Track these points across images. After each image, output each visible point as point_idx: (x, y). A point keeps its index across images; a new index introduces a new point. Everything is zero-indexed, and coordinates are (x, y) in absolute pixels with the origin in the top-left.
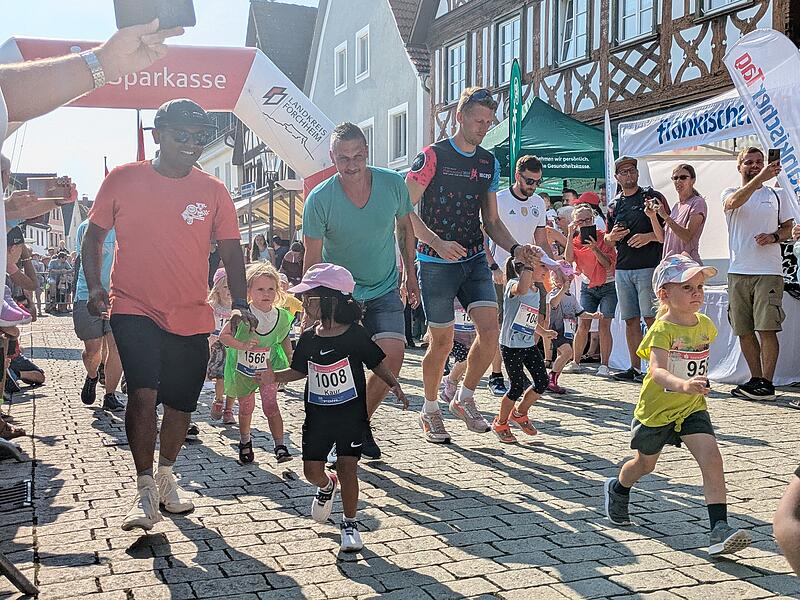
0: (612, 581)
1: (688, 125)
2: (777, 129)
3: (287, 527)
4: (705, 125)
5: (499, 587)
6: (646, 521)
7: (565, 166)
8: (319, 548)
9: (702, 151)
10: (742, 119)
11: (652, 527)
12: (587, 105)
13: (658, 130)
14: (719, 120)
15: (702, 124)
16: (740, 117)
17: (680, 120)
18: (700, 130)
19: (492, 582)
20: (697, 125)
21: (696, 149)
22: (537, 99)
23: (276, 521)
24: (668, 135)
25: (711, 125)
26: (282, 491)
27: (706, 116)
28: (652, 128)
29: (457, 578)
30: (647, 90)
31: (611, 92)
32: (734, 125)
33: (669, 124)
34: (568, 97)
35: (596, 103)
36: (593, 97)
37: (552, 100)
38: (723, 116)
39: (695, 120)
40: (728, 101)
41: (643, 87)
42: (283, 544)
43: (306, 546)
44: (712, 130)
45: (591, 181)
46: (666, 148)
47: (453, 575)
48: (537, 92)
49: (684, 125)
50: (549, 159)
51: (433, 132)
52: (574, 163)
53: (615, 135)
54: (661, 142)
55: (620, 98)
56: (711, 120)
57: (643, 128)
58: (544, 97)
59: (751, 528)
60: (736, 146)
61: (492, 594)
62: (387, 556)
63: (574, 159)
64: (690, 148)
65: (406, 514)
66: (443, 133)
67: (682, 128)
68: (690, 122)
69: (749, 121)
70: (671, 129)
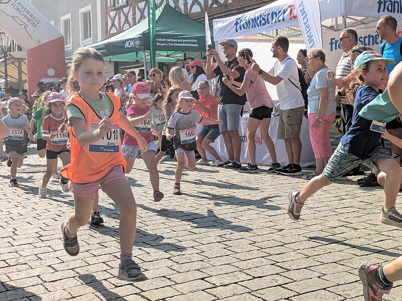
0: (206, 281)
1: (251, 21)
2: (307, 24)
3: (11, 264)
4: (260, 22)
5: (141, 290)
6: (227, 245)
7: (184, 44)
8: (31, 275)
10: (280, 19)
11: (229, 248)
12: (196, 9)
13: (235, 24)
14: (268, 19)
15: (258, 21)
16: (278, 18)
17: (247, 18)
18: (257, 24)
19: (136, 287)
20: (256, 21)
21: (256, 36)
22: (167, 5)
23: (5, 261)
24: (240, 27)
25: (263, 22)
26: (9, 242)
27: (261, 16)
28: (232, 22)
29: (116, 287)
30: (230, 1)
31: (210, 2)
32: (275, 22)
33: (241, 21)
34: (186, 4)
35: (201, 8)
36: (200, 4)
37: (177, 6)
38: (270, 17)
39: (255, 18)
40: (271, 8)
42: (8, 275)
43: (23, 275)
44: (264, 24)
45: (199, 53)
46: (241, 34)
47: (114, 285)
49: (249, 21)
50: (175, 40)
51: (107, 24)
52: (189, 43)
53: (211, 27)
54: (237, 31)
55: (215, 6)
56: (263, 19)
57: (227, 23)
58: (172, 4)
59: (283, 245)
60: (277, 34)
61: (136, 294)
62: (74, 277)
63: (189, 41)
64: (253, 35)
65: (87, 251)
66: (113, 24)
67: (248, 23)
68: (252, 19)
69: (283, 20)
70: (242, 23)
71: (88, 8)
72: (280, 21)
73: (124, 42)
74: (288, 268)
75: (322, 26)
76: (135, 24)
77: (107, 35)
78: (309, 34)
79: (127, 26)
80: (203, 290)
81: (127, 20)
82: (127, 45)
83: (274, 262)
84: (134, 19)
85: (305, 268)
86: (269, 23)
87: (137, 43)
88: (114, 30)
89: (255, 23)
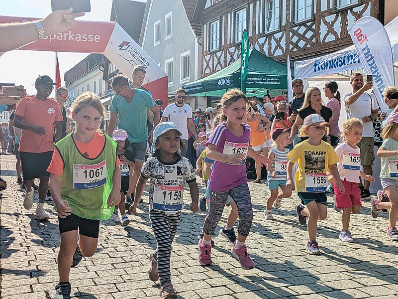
0: (290, 289)
1: (329, 63)
3: (127, 260)
4: (337, 63)
5: (233, 291)
6: (307, 259)
7: (268, 83)
8: (143, 271)
9: (336, 76)
10: (355, 61)
11: (310, 262)
12: (279, 53)
13: (314, 65)
14: (344, 61)
15: (336, 62)
16: (354, 60)
17: (325, 60)
18: (334, 65)
19: (229, 289)
20: (333, 63)
21: (332, 75)
22: (254, 50)
23: (122, 257)
24: (319, 67)
25: (340, 63)
26: (125, 242)
27: (338, 59)
28: (311, 64)
29: (212, 287)
30: (309, 46)
31: (291, 46)
32: (351, 64)
33: (319, 63)
34: (270, 49)
35: (283, 52)
36: (282, 49)
37: (262, 50)
38: (346, 59)
39: (332, 61)
40: (348, 52)
41: (307, 44)
42: (125, 269)
43: (136, 270)
44: (340, 66)
45: (281, 90)
46: (318, 74)
47: (210, 285)
48: (254, 46)
49: (327, 63)
50: (260, 79)
51: (202, 65)
52: (273, 81)
53: (292, 68)
54: (315, 71)
55: (295, 50)
56: (340, 61)
57: (307, 64)
58: (258, 48)
59: (359, 263)
60: (352, 74)
61: (229, 294)
62: (177, 276)
63: (273, 79)
64: (330, 75)
65: (187, 254)
66: (208, 66)
67: (326, 64)
68: (330, 61)
69: (359, 61)
70: (320, 65)
71: (188, 53)
72: (355, 62)
73: (218, 80)
75: (394, 66)
76: (226, 66)
77: (202, 74)
78: (375, 74)
79: (219, 67)
80: (287, 297)
81: (219, 63)
82: (219, 83)
83: (351, 278)
84: (225, 61)
85: (381, 285)
86: (345, 64)
87: (229, 81)
88: (208, 71)
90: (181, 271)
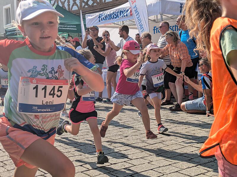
0: (83, 167)
1: (108, 16)
4: (113, 16)
5: (44, 173)
7: (68, 29)
9: (113, 25)
10: (125, 15)
12: (75, 8)
13: (99, 17)
14: (118, 15)
15: (112, 16)
16: (124, 14)
17: (106, 14)
18: (112, 17)
19: (41, 171)
20: (111, 16)
21: (111, 24)
22: (58, 5)
24: (102, 19)
25: (115, 16)
27: (114, 13)
28: (97, 16)
30: (95, 4)
31: (83, 4)
32: (122, 17)
33: (102, 16)
34: (69, 5)
35: (78, 8)
36: (77, 5)
37: (63, 6)
38: (119, 14)
39: (110, 14)
40: (120, 9)
41: (94, 3)
44: (115, 18)
45: (77, 34)
46: (102, 23)
48: (58, 3)
49: (107, 16)
50: (63, 26)
52: (71, 28)
53: (84, 19)
54: (100, 21)
55: (86, 6)
56: (115, 15)
57: (94, 17)
58: (60, 5)
59: (127, 145)
60: (123, 24)
61: (41, 175)
62: (3, 167)
63: (71, 26)
64: (109, 24)
67: (106, 17)
68: (109, 15)
69: (127, 16)
70: (103, 17)
71: (9, 6)
72: (125, 16)
74: (131, 158)
75: (149, 19)
78: (140, 24)
80: (81, 172)
83: (123, 155)
85: (141, 158)
86: (118, 17)
89: (110, 17)
90: (6, 163)
